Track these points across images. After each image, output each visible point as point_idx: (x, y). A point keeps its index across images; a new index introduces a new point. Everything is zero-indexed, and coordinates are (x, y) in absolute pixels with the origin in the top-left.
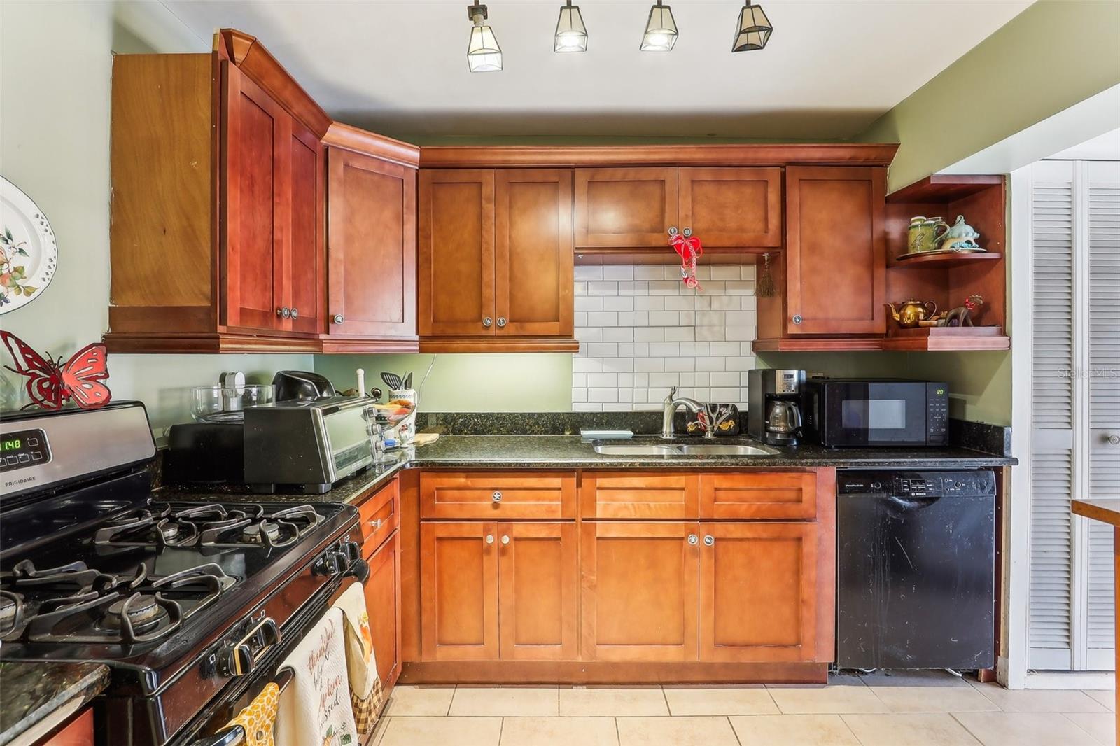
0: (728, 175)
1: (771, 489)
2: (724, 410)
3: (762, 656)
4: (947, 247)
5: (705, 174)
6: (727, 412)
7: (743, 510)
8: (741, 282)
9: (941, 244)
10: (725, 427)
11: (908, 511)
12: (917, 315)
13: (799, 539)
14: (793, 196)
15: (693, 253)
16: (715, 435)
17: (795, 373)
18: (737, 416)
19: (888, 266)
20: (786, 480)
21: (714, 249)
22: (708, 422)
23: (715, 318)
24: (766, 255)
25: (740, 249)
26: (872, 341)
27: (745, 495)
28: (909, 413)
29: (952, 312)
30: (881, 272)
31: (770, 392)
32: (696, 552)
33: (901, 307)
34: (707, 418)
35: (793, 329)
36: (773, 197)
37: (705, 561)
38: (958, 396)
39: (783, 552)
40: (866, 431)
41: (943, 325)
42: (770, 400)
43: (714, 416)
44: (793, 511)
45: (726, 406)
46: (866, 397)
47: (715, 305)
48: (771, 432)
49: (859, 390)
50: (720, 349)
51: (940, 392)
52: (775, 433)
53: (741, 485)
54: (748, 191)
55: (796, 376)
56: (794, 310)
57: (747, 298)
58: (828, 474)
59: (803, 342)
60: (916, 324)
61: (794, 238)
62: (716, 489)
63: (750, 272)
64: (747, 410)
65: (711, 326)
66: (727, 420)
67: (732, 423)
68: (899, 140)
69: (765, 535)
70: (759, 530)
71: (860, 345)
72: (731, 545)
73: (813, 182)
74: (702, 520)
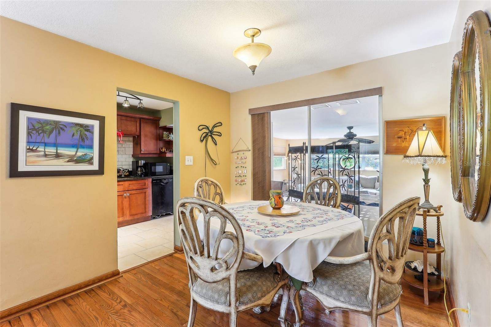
0: (129, 119)
1: (140, 183)
2: (126, 170)
3: (139, 216)
4: (169, 139)
5: (123, 118)
6: (127, 171)
7: (135, 188)
8: (129, 141)
9: (168, 137)
10: (126, 174)
11: (164, 185)
12: (165, 150)
13: (145, 192)
14: (142, 125)
15: (121, 135)
16: (124, 176)
17: (143, 161)
18: (129, 171)
19: (160, 140)
20: (143, 181)
21: (126, 134)
22: (122, 173)
23: (123, 149)
24: (136, 136)
25: (131, 135)
26: (157, 155)
27: (135, 185)
28: (164, 169)
29: (170, 150)
30: (158, 141)
31: (138, 165)
32: (126, 197)
33: (162, 148)
34: (122, 172)
35: (142, 153)
36: (138, 125)
37: (127, 199)
38: (171, 165)
39: (142, 195)
40: (156, 172)
41: (169, 152)
42: (137, 167)
43: (124, 172)
44: (144, 187)
45: (126, 169)
46: (155, 166)
47: (123, 146)
48: (138, 174)
49: (154, 164)
50: (124, 156)
51: (169, 164)
52: (139, 174)
53: (134, 183)
54: (133, 123)
55: (143, 162)
56: (143, 149)
57: (131, 145)
58: (150, 180)
59: (144, 155)
60: (164, 152)
61: (142, 133)
62: (129, 184)
63: (131, 139)
64: (132, 170)
65: (122, 151)
66: (127, 173)
67: (128, 173)
68: (161, 116)
69: (139, 192)
70: (138, 191)
71: (155, 156)
72: (132, 195)
73: (146, 123)
74: (127, 191)
